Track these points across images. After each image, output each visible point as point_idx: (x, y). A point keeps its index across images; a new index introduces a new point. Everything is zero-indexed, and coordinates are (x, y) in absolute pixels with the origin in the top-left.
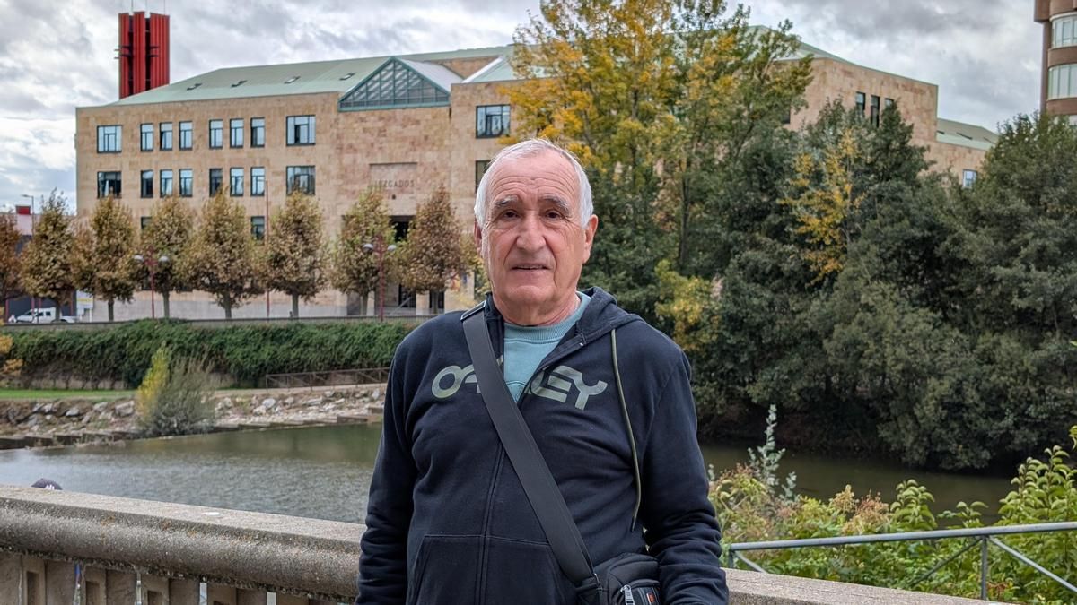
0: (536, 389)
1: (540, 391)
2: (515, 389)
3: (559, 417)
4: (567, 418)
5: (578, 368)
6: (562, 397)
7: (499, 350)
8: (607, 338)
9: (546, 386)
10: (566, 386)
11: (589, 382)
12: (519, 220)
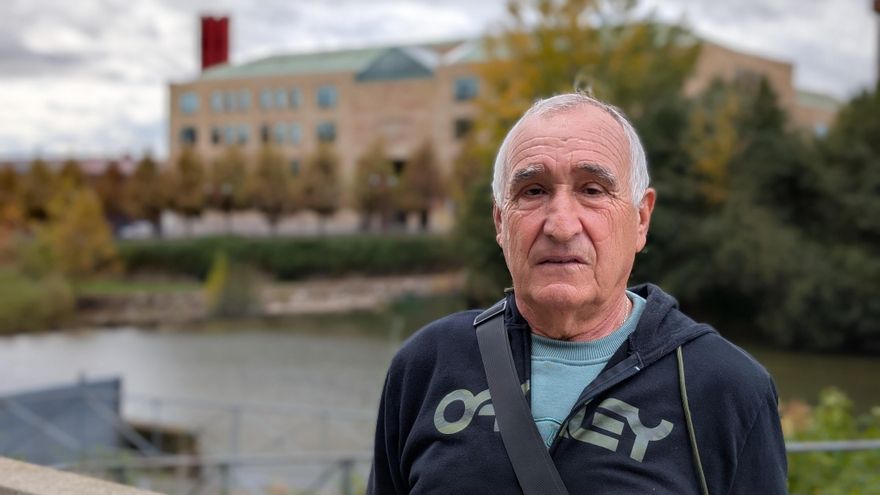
0: (576, 432)
1: (582, 434)
2: (547, 429)
3: (608, 472)
4: (618, 475)
5: (632, 402)
6: (611, 444)
7: (525, 372)
8: (671, 359)
9: (589, 426)
10: (616, 427)
11: (648, 422)
12: (546, 198)
